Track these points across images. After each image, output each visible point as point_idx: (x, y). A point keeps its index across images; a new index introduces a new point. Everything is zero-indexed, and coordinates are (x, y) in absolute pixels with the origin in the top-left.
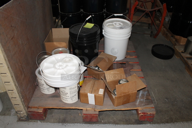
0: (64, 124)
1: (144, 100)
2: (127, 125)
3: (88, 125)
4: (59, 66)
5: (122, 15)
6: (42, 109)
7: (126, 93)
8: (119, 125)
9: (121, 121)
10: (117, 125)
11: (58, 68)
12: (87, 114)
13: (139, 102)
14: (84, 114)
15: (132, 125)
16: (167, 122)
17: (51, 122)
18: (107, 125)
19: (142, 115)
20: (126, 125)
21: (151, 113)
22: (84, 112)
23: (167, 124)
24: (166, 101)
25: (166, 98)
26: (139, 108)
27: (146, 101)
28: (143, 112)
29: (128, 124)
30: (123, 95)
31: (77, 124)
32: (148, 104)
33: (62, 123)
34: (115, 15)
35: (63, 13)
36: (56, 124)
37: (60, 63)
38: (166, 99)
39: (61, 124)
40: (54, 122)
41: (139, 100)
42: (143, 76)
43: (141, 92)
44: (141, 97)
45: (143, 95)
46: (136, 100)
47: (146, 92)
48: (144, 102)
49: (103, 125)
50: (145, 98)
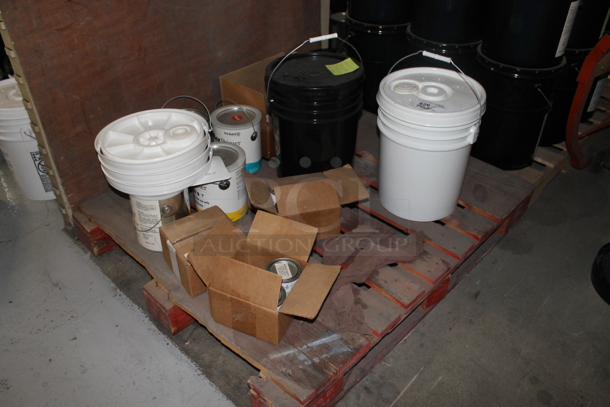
0: (118, 290)
2: (225, 398)
3: (154, 327)
4: (149, 140)
6: (94, 227)
7: (239, 297)
8: (207, 381)
9: (226, 376)
10: (203, 377)
11: (146, 144)
12: (149, 294)
13: (288, 356)
17: (102, 270)
18: (185, 357)
19: (254, 397)
22: (149, 285)
26: (266, 372)
28: (258, 386)
29: (229, 397)
30: (229, 296)
33: (117, 284)
36: (107, 278)
37: (153, 133)
39: (113, 285)
40: (107, 274)
41: (291, 352)
42: (406, 301)
43: (335, 337)
44: (312, 347)
45: (326, 347)
46: (286, 347)
47: (345, 349)
48: (301, 367)
49: (177, 351)
50: (316, 360)
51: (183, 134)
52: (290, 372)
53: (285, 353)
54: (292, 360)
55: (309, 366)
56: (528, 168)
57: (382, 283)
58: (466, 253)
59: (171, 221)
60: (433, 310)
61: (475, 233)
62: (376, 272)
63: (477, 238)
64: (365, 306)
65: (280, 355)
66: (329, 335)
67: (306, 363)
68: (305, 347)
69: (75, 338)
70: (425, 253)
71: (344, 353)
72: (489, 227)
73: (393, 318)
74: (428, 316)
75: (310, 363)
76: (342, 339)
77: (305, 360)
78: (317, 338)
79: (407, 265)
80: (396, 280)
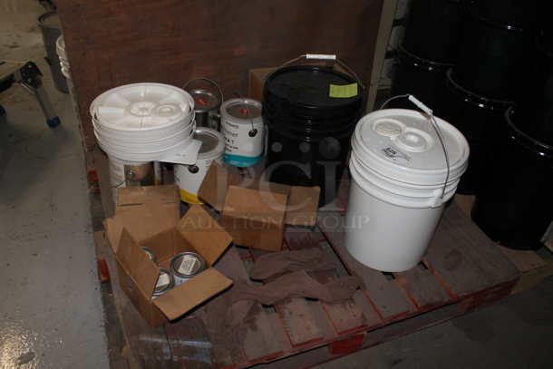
6: (93, 169)
10: (103, 328)
11: (136, 113)
17: (91, 207)
18: (101, 306)
36: (90, 215)
39: (90, 222)
41: (160, 340)
42: (296, 340)
43: (207, 344)
44: (180, 345)
45: (192, 350)
46: (160, 335)
47: (207, 360)
48: (158, 358)
49: (99, 298)
50: (176, 358)
51: (168, 112)
52: (146, 358)
53: (155, 340)
54: (156, 347)
55: (166, 361)
56: (530, 252)
57: (286, 312)
58: (394, 317)
59: (135, 185)
60: (340, 359)
61: (417, 300)
62: (288, 299)
63: (416, 305)
64: (254, 328)
65: (150, 339)
66: (204, 341)
67: (165, 357)
68: (175, 342)
69: (36, 255)
70: (351, 299)
71: (204, 363)
72: (437, 299)
73: (272, 351)
74: (331, 363)
75: (169, 358)
76: (211, 350)
77: (166, 354)
78: (192, 338)
79: (325, 305)
80: (301, 315)
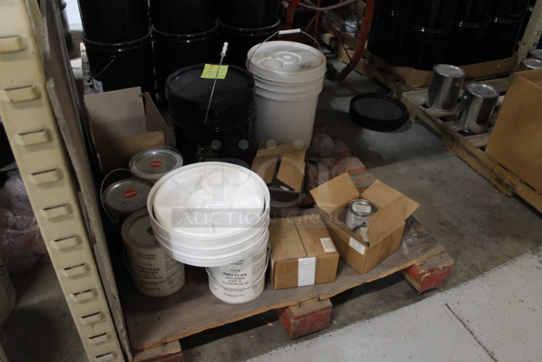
1: (416, 239)
3: (306, 343)
5: (298, 30)
6: (177, 344)
7: (386, 233)
8: (377, 318)
9: (375, 306)
10: (372, 320)
12: (304, 316)
13: (407, 246)
14: (299, 317)
15: (405, 308)
16: (470, 278)
18: (349, 327)
19: (428, 277)
20: (391, 313)
21: (446, 265)
22: (295, 311)
23: (471, 282)
24: (442, 230)
25: (441, 224)
26: (416, 262)
27: (421, 240)
28: (429, 268)
30: (381, 239)
31: (275, 351)
32: (429, 247)
34: (281, 32)
35: (101, 44)
38: (441, 227)
